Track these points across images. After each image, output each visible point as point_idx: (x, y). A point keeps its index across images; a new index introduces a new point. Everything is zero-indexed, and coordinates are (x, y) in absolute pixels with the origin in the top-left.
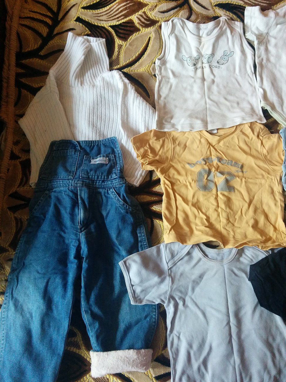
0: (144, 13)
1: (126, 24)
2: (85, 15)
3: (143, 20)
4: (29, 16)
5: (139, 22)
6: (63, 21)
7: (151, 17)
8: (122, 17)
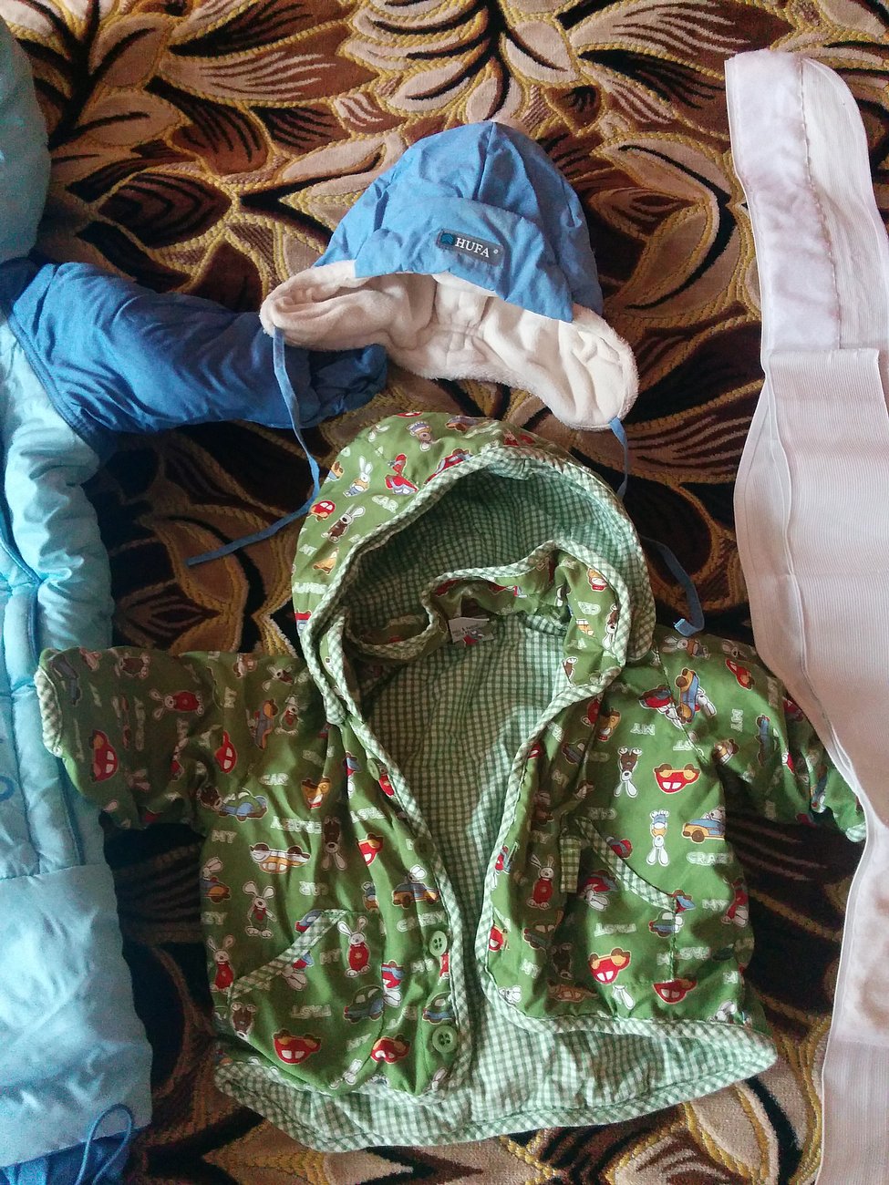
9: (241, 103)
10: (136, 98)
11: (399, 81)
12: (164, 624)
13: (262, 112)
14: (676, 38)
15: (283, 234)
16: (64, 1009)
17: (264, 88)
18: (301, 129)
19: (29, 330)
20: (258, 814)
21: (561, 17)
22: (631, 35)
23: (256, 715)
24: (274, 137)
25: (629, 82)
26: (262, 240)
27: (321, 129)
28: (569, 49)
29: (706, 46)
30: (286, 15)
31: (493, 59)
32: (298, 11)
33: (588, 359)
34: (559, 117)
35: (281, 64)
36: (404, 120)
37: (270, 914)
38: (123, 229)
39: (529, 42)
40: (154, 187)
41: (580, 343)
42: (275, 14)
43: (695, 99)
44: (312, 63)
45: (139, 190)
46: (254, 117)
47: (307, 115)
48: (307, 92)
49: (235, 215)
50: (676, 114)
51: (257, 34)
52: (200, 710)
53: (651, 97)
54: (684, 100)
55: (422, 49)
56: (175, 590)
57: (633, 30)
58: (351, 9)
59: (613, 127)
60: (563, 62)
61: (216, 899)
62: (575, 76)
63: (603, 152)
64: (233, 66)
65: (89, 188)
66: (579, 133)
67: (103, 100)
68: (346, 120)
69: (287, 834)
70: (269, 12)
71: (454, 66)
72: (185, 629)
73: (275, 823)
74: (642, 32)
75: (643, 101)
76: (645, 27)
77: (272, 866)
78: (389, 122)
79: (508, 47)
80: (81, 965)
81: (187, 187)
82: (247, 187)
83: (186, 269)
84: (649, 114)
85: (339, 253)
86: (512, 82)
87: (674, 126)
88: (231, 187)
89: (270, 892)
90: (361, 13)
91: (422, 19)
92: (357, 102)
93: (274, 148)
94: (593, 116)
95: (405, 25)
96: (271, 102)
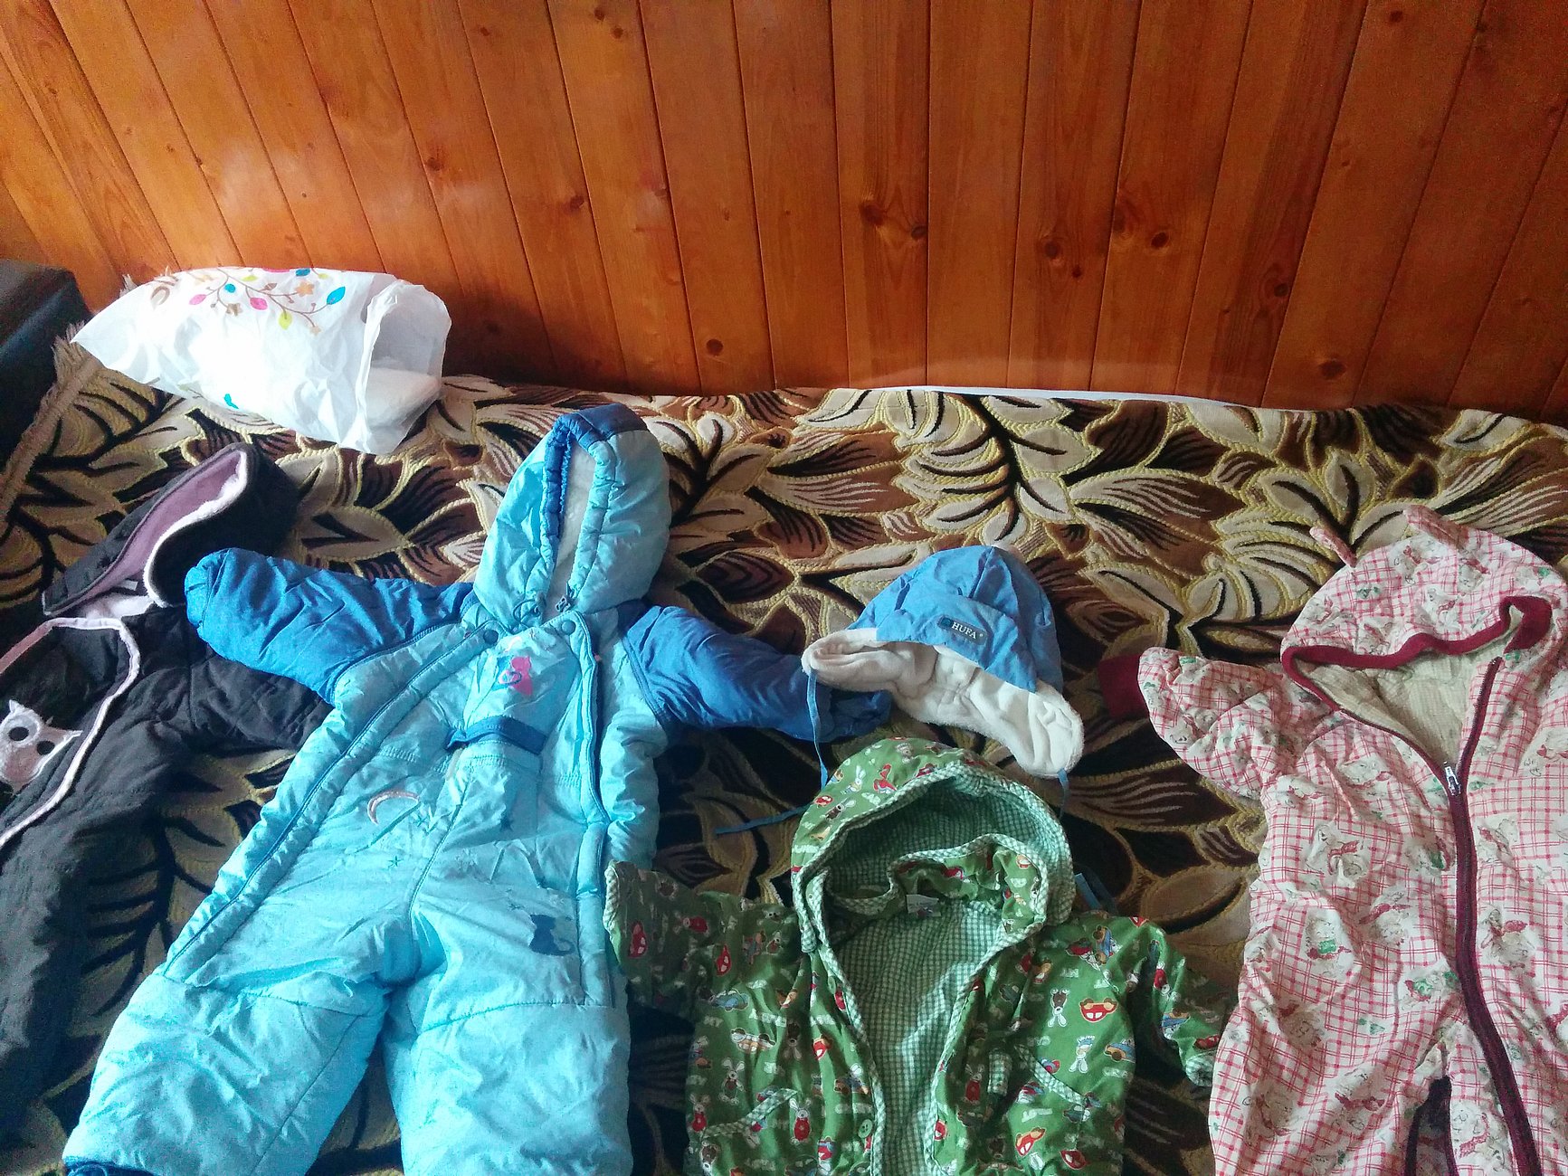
9: (813, 511)
10: (737, 499)
11: (934, 507)
12: (690, 874)
13: (827, 518)
14: (1152, 502)
15: (828, 605)
16: (583, 1104)
17: (831, 502)
18: (856, 533)
19: (636, 648)
20: (741, 1006)
21: (1065, 477)
22: (1117, 496)
23: (750, 941)
24: (833, 536)
25: (1113, 525)
26: (812, 607)
27: (868, 534)
28: (1068, 500)
29: (1175, 510)
30: (856, 455)
31: (1008, 499)
32: (865, 453)
33: (1048, 723)
34: (1055, 544)
35: (847, 487)
36: (934, 535)
37: (739, 1084)
38: (710, 587)
39: (1037, 491)
40: (740, 562)
41: (1044, 711)
42: (849, 453)
43: (1164, 544)
44: (870, 488)
45: (727, 562)
46: (821, 521)
47: (861, 523)
48: (864, 508)
49: (796, 587)
50: (1148, 552)
51: (833, 465)
52: (707, 933)
53: (1129, 537)
54: (1154, 542)
55: (955, 486)
56: (703, 851)
57: (1119, 493)
58: (905, 455)
59: (1097, 556)
60: (1063, 507)
61: (700, 1066)
62: (1070, 517)
63: (1087, 573)
64: (811, 485)
65: (692, 558)
66: (1069, 557)
67: (713, 498)
68: (890, 530)
69: (760, 1023)
70: (845, 451)
71: (978, 500)
72: (705, 879)
73: (753, 1014)
74: (1125, 495)
75: (1122, 539)
76: (1128, 492)
77: (746, 1046)
78: (922, 535)
79: (1021, 493)
80: (601, 1076)
81: (763, 565)
82: (807, 569)
83: (752, 621)
84: (1126, 550)
85: (867, 621)
86: (1021, 516)
87: (1145, 561)
88: (795, 568)
89: (741, 1066)
90: (912, 458)
91: (958, 466)
92: (899, 517)
93: (832, 542)
94: (1082, 545)
95: (945, 469)
96: (836, 512)
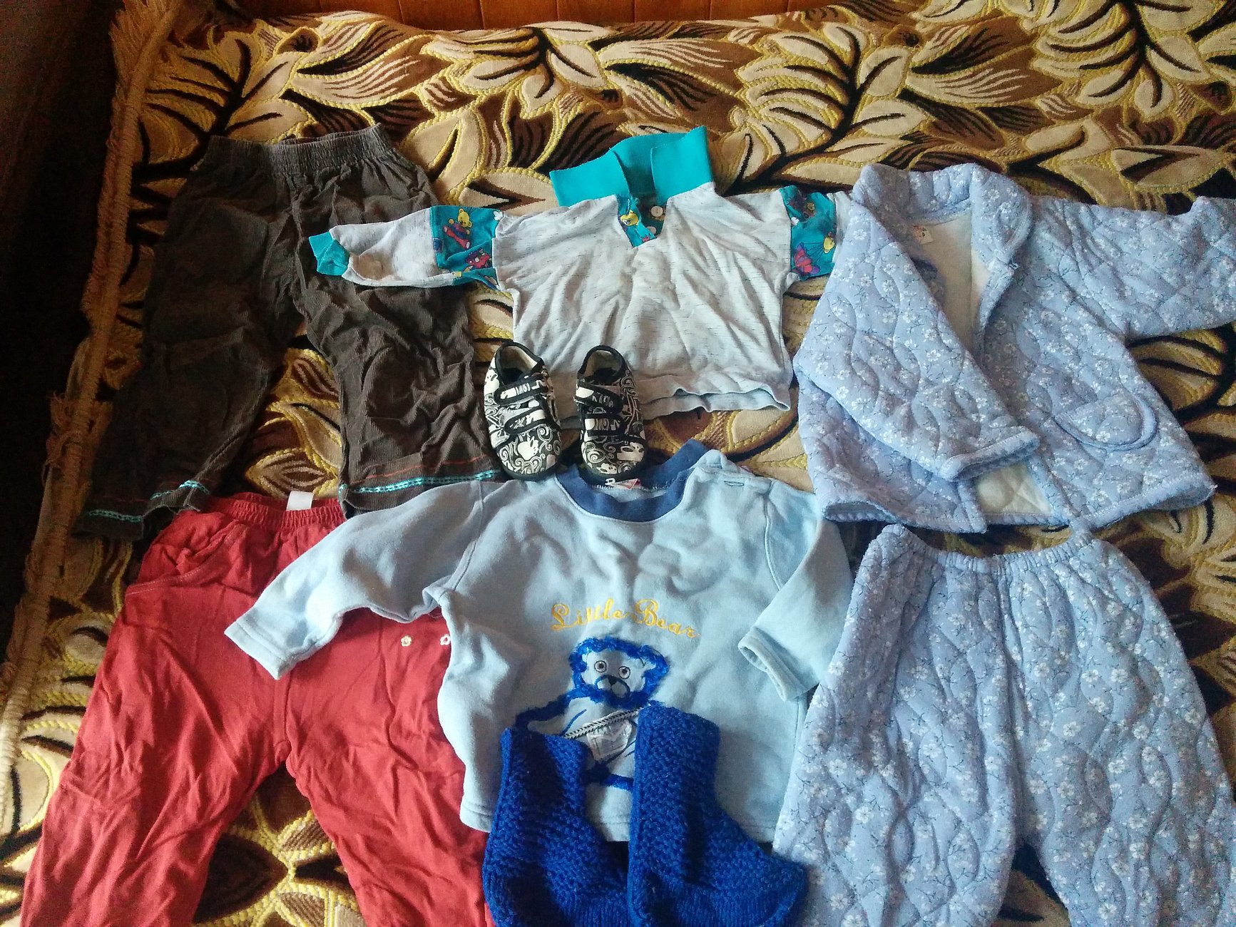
0: (443, 79)
1: (401, 104)
2: (306, 85)
3: (439, 94)
4: (170, 87)
5: (432, 98)
6: (253, 98)
7: (457, 88)
8: (392, 90)
9: (969, 105)
10: (892, 104)
11: (1080, 85)
13: (986, 110)
17: (982, 95)
18: (1017, 119)
21: (1190, 34)
24: (1001, 126)
27: (1031, 119)
28: (1200, 57)
30: (990, 43)
31: (1144, 66)
32: (998, 40)
34: (1203, 104)
35: (992, 77)
36: (1092, 111)
39: (1169, 52)
42: (984, 42)
44: (1012, 75)
46: (980, 113)
47: (1019, 110)
48: (1015, 95)
51: (973, 57)
55: (1091, 61)
58: (1033, 37)
60: (1197, 65)
62: (1208, 75)
64: (960, 80)
66: (1223, 113)
67: (869, 105)
68: (1048, 113)
70: (978, 41)
71: (1116, 73)
78: (1081, 113)
79: (1153, 56)
86: (1163, 82)
90: (1042, 39)
91: (1085, 40)
92: (1052, 100)
93: (1003, 132)
95: (1074, 45)
96: (991, 103)
